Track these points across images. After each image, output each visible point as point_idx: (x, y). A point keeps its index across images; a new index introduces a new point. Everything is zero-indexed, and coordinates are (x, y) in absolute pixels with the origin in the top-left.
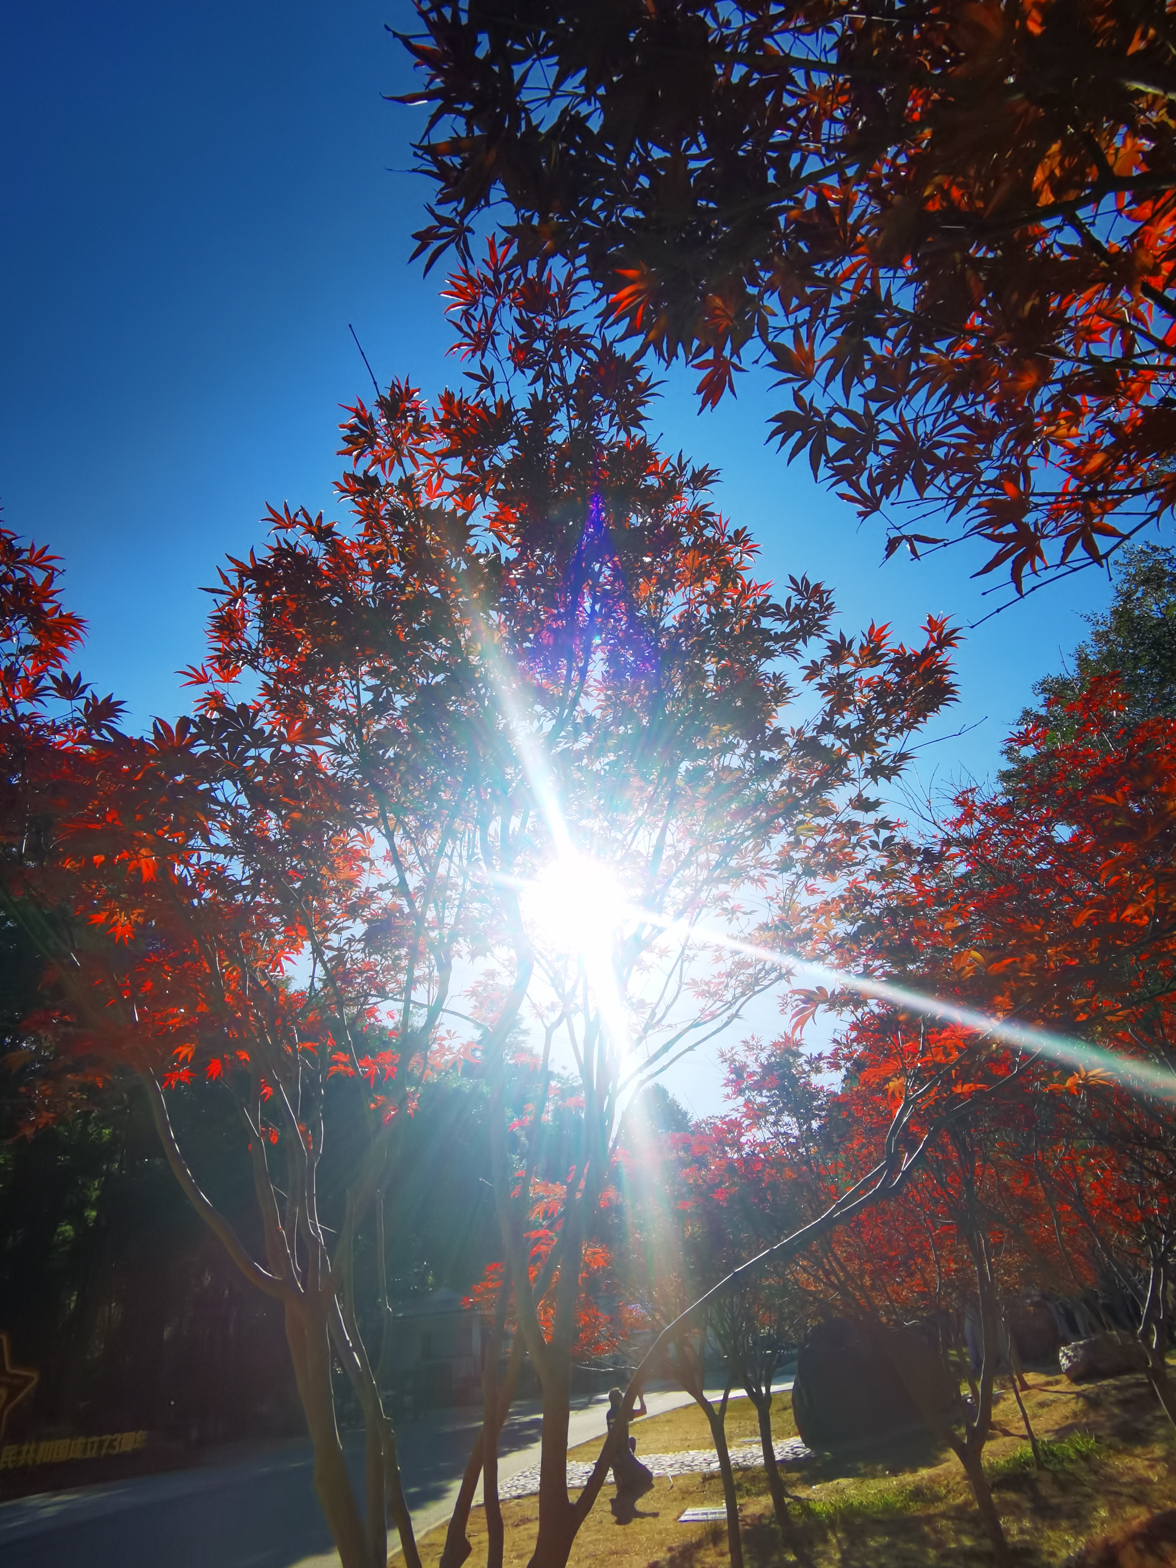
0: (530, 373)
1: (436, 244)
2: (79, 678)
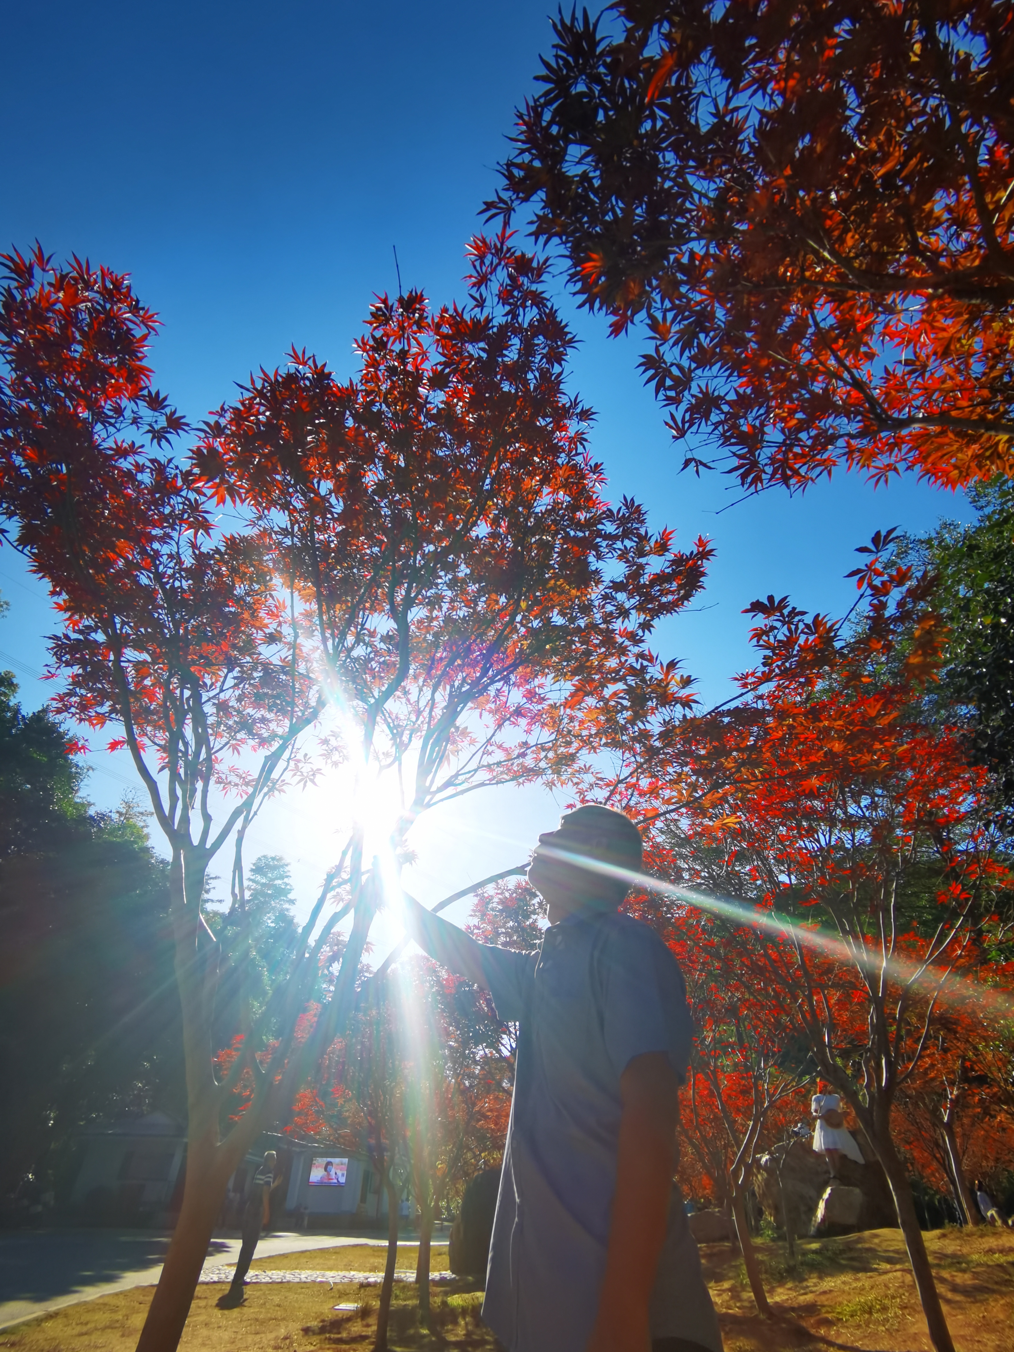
0: (507, 308)
1: (494, 211)
2: (165, 399)
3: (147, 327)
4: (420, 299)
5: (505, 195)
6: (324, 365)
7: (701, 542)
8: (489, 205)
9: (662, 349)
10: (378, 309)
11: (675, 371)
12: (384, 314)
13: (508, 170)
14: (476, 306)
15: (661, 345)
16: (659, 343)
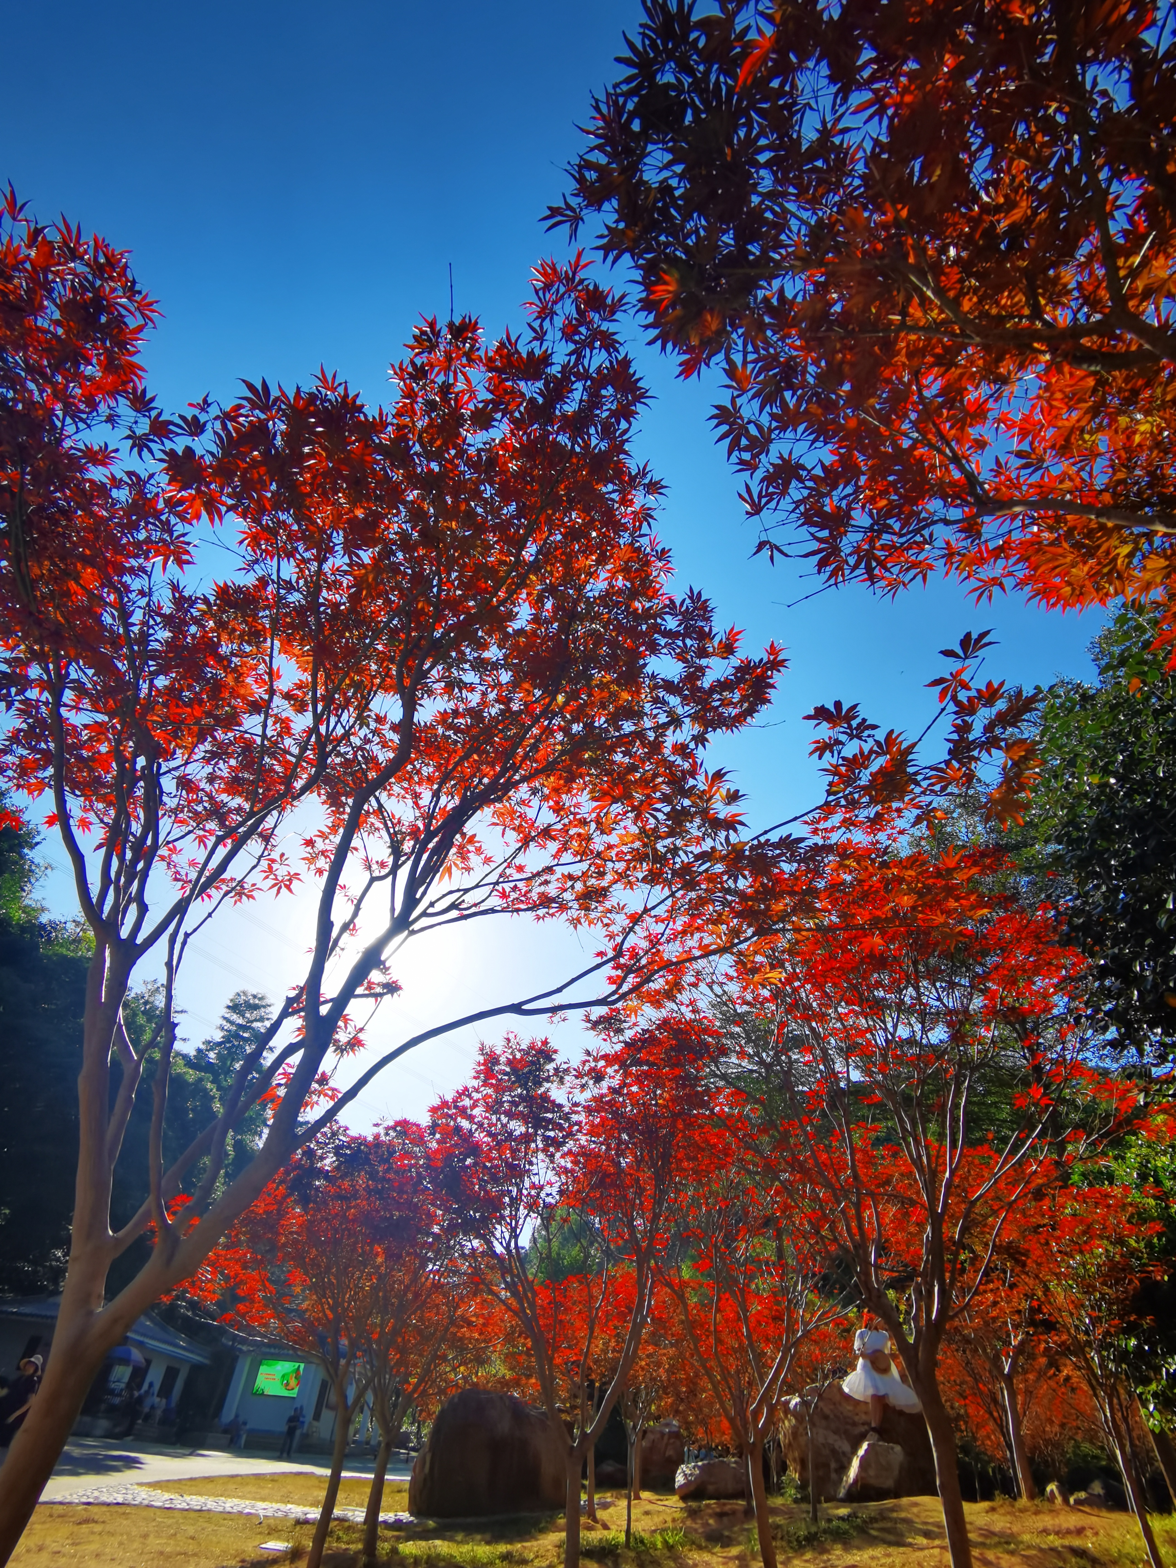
3: (144, 316)
4: (474, 327)
5: (574, 202)
6: (357, 396)
7: (773, 650)
8: (554, 212)
9: (739, 402)
10: (423, 333)
11: (753, 430)
12: (429, 340)
13: (579, 172)
14: (535, 339)
15: (739, 396)
16: (736, 393)
